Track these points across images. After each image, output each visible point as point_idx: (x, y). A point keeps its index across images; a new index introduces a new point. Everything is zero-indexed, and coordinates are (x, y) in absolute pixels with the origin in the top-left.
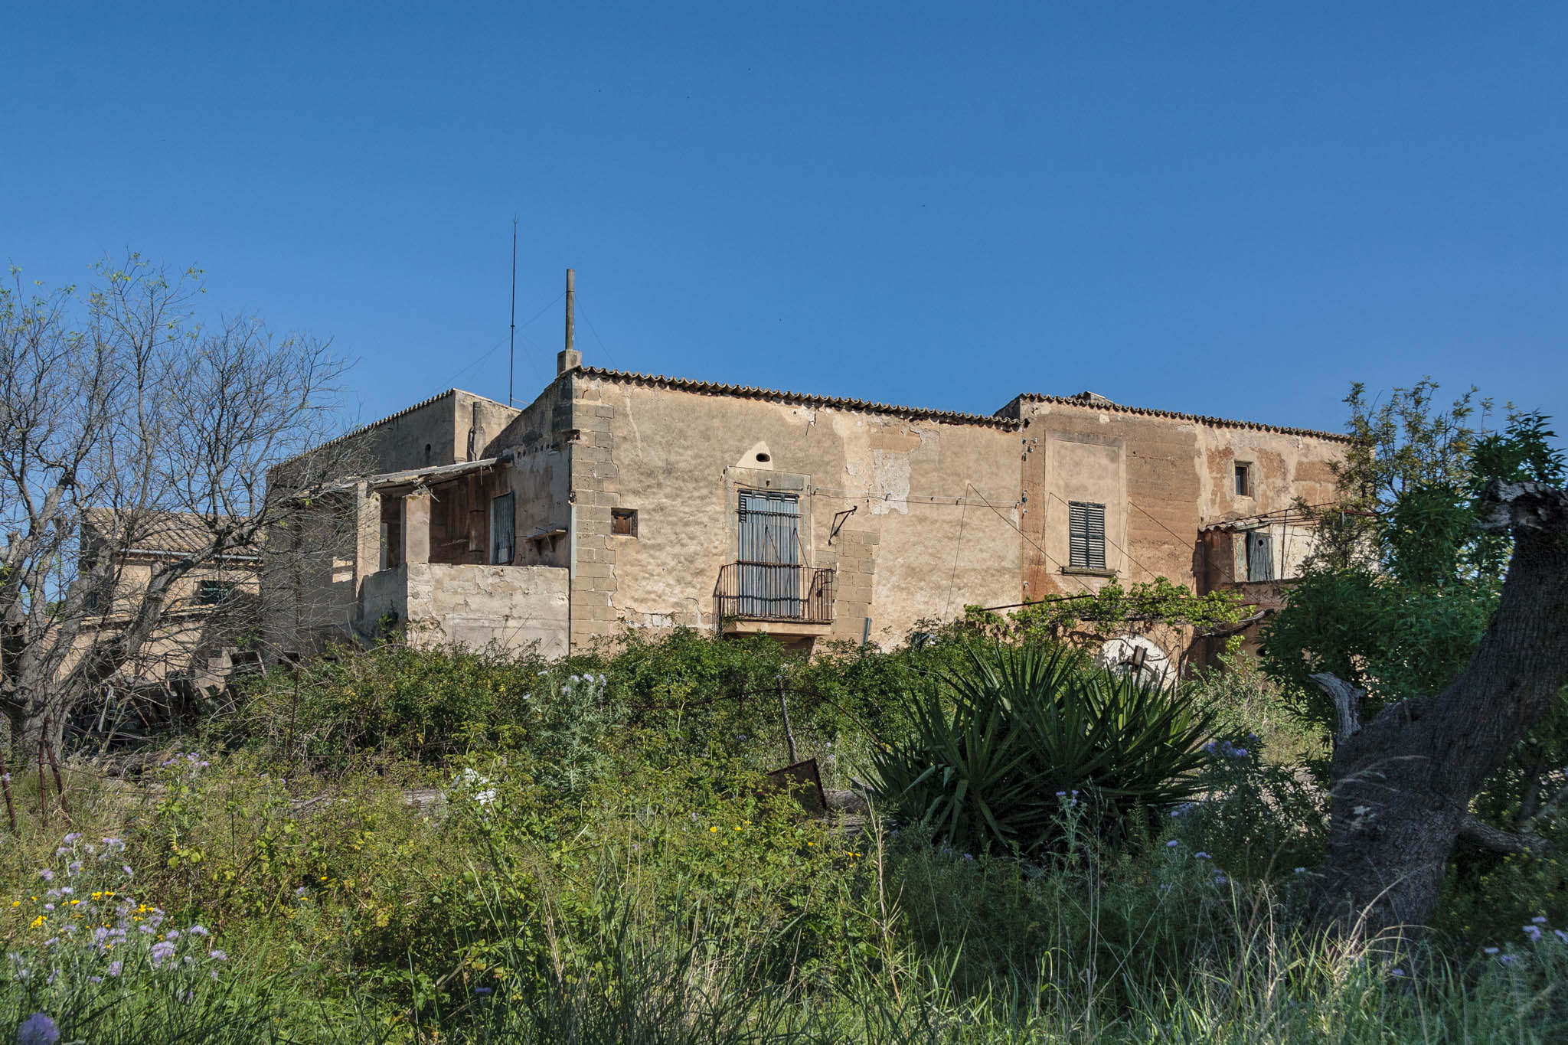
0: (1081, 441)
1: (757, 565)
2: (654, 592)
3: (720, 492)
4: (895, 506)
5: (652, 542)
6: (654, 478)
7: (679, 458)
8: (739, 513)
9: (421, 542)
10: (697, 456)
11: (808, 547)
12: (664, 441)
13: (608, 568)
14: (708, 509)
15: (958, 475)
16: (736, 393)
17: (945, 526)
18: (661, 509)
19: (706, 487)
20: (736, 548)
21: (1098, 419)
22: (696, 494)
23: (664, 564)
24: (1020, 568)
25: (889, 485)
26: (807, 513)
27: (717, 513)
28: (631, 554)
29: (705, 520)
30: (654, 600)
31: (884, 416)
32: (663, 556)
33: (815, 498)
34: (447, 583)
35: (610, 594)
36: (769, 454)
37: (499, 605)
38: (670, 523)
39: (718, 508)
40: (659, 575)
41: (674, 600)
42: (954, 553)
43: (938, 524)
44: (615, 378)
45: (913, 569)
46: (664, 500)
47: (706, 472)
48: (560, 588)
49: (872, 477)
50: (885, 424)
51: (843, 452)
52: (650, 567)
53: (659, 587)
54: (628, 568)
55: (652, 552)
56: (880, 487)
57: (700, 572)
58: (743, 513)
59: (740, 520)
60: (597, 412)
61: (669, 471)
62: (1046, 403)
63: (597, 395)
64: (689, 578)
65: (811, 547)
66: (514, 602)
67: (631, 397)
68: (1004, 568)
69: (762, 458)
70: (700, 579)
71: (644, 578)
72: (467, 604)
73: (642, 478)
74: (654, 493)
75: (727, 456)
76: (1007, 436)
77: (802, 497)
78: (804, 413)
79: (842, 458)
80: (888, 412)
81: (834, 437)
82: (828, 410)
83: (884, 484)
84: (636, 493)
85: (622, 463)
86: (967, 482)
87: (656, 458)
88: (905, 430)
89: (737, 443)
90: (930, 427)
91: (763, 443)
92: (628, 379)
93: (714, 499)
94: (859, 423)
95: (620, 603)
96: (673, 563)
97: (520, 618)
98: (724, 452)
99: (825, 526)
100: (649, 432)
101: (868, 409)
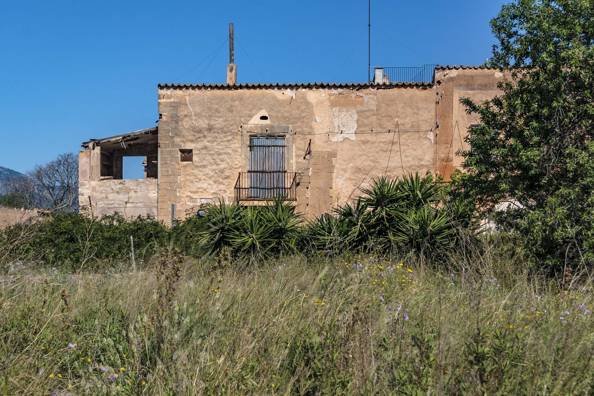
0: (481, 89)
1: (260, 172)
2: (202, 188)
3: (239, 137)
4: (347, 136)
5: (201, 164)
6: (201, 133)
7: (216, 122)
8: (250, 147)
9: (85, 171)
10: (226, 121)
11: (291, 161)
12: (207, 115)
13: (177, 178)
14: (232, 146)
15: (390, 116)
16: (247, 87)
17: (381, 144)
18: (206, 148)
19: (231, 135)
20: (248, 164)
21: (493, 75)
22: (225, 139)
23: (208, 174)
24: (434, 164)
25: (343, 126)
26: (290, 144)
27: (237, 148)
28: (189, 170)
29: (230, 151)
30: (202, 192)
31: (340, 90)
32: (207, 170)
33: (295, 136)
34: (97, 189)
35: (178, 190)
36: (267, 116)
37: (123, 197)
38: (210, 154)
39: (237, 145)
40: (204, 180)
41: (212, 191)
42: (387, 159)
43: (376, 144)
44: (180, 87)
45: (359, 169)
46: (207, 143)
47: (231, 128)
48: (153, 188)
49: (332, 122)
50: (340, 94)
51: (313, 111)
52: (199, 176)
53: (205, 186)
54: (188, 177)
55: (200, 169)
56: (337, 127)
57: (228, 177)
58: (251, 147)
59: (251, 150)
60: (171, 105)
61: (210, 129)
62: (454, 70)
63: (169, 97)
64: (221, 180)
65: (293, 161)
66: (130, 196)
67: (189, 95)
68: (423, 165)
69: (264, 118)
70: (227, 180)
71: (196, 181)
72: (107, 197)
73: (195, 134)
74: (202, 141)
75: (243, 119)
76: (424, 92)
77: (288, 136)
78: (289, 93)
79: (312, 114)
80: (341, 87)
81: (308, 103)
82: (304, 90)
83: (340, 125)
84: (192, 141)
85: (184, 128)
86: (397, 119)
87: (203, 123)
88: (353, 96)
89: (248, 112)
90: (370, 92)
91: (264, 110)
92: (187, 88)
93: (235, 141)
94: (323, 95)
95: (183, 194)
96: (212, 174)
97: (133, 203)
98: (241, 117)
99: (302, 150)
100: (198, 111)
101: (329, 87)
